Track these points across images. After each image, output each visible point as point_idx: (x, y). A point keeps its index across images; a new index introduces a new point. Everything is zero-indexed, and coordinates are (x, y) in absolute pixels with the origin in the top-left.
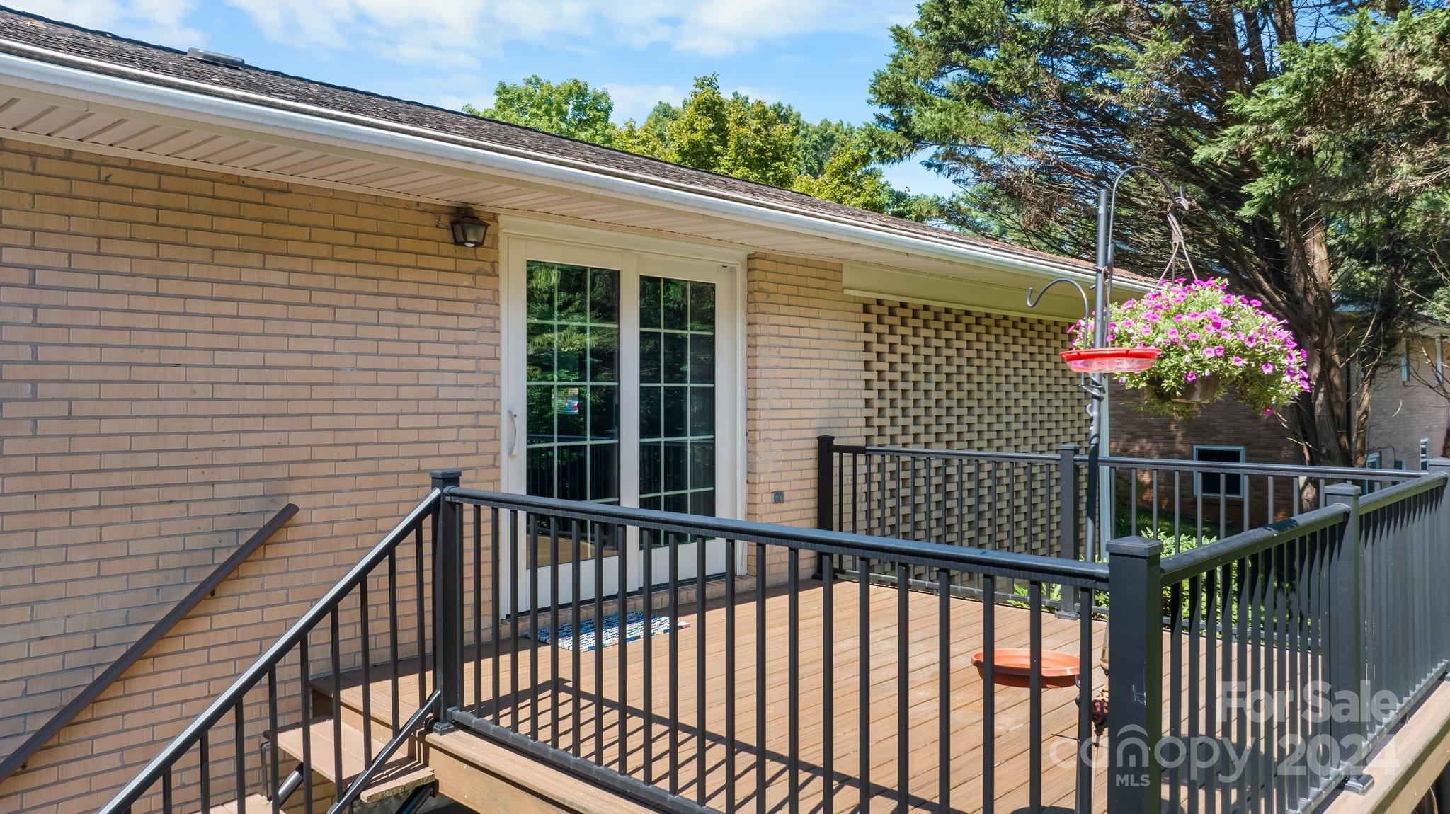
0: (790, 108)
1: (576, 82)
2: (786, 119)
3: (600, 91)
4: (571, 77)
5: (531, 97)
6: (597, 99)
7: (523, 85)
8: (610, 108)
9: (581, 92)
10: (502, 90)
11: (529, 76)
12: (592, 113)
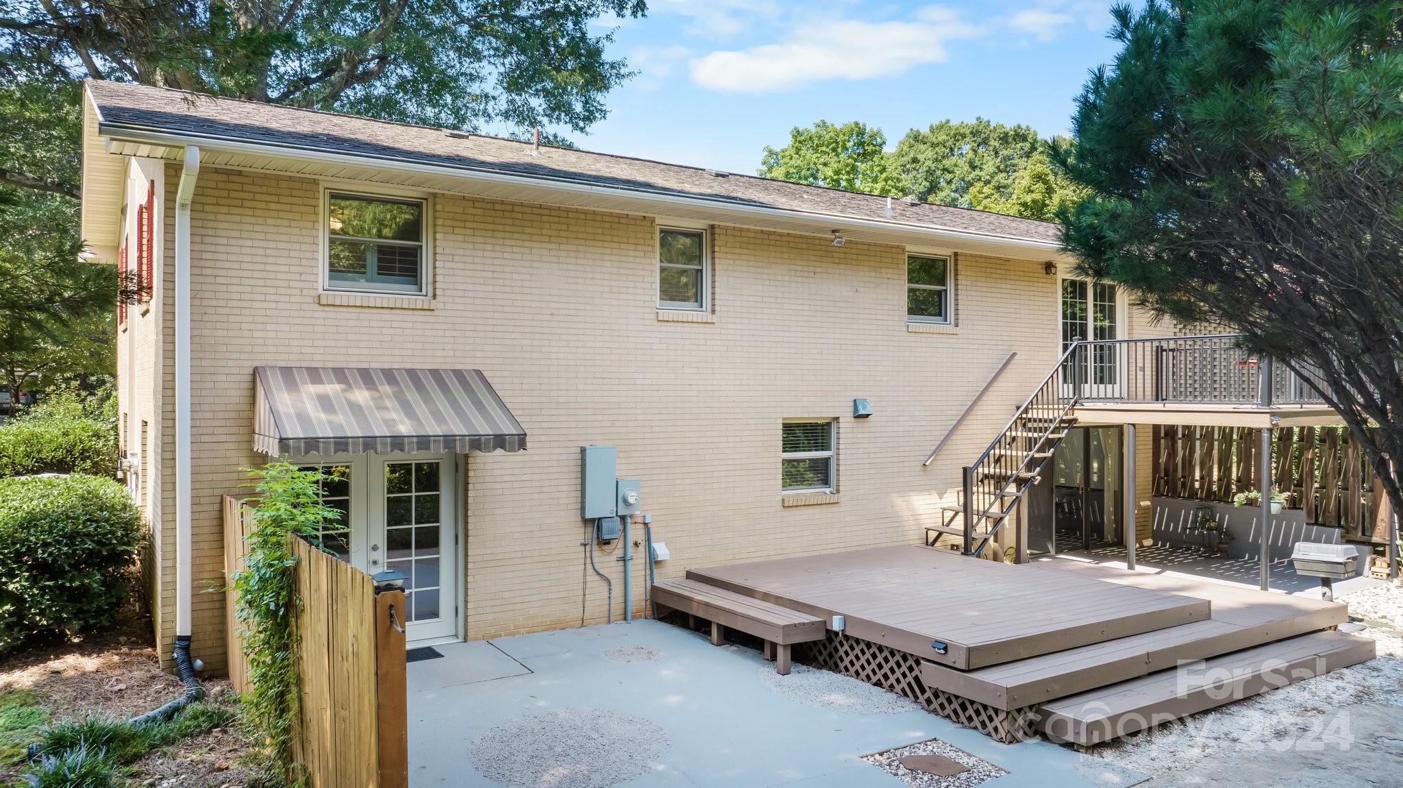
0: (1028, 129)
1: (857, 124)
2: (1024, 138)
3: (875, 130)
4: (852, 120)
5: (820, 137)
6: (873, 137)
7: (813, 130)
8: (884, 143)
9: (861, 133)
10: (797, 134)
11: (818, 121)
12: (869, 149)
